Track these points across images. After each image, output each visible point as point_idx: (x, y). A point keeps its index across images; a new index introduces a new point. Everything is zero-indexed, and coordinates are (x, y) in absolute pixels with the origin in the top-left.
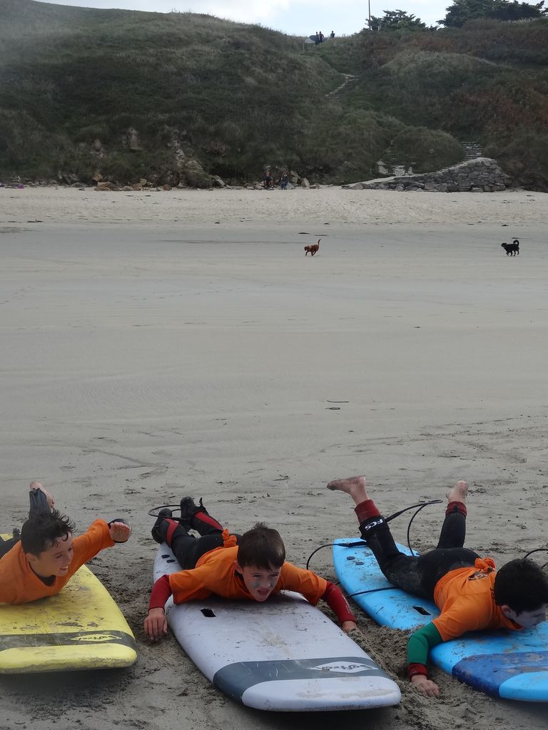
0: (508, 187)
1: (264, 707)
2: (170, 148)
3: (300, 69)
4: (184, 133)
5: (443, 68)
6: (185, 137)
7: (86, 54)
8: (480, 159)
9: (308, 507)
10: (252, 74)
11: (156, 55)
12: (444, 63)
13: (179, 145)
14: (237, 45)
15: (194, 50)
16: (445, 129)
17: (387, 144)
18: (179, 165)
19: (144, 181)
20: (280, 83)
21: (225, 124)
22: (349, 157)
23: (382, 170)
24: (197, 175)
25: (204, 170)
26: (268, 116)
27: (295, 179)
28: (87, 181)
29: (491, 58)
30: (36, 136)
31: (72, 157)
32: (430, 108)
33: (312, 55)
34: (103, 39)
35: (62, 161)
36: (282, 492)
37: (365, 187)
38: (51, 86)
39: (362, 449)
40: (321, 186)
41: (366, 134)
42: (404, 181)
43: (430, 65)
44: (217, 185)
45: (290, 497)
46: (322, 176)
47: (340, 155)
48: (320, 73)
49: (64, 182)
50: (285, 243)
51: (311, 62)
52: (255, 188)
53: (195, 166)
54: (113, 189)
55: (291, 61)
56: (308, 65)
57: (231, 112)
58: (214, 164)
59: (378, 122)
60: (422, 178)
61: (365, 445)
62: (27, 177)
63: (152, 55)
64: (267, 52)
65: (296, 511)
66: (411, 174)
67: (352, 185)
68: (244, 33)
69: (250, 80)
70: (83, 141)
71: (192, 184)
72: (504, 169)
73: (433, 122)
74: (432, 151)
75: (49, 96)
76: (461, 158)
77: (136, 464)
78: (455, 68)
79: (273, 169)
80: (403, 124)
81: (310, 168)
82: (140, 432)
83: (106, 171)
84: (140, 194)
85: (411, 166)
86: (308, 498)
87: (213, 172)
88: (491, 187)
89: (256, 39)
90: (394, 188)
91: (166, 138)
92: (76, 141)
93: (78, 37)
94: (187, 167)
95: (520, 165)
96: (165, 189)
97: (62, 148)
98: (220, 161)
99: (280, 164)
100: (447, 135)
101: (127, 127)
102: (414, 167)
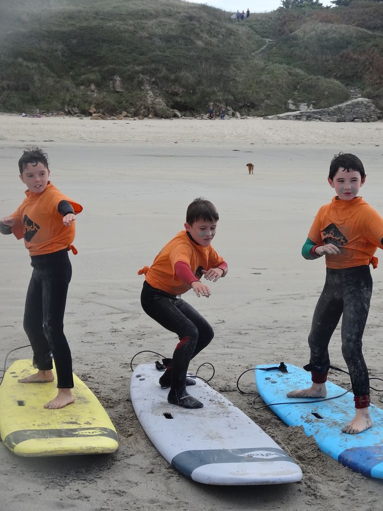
0: (379, 119)
1: (207, 482)
2: (143, 90)
3: (234, 35)
4: (153, 79)
5: (334, 35)
6: (154, 83)
7: (85, 24)
8: (360, 99)
9: (238, 342)
10: (201, 39)
11: (134, 25)
12: (335, 32)
13: (150, 88)
14: (191, 18)
15: (161, 22)
16: (336, 78)
17: (295, 88)
18: (149, 102)
19: (125, 113)
20: (221, 45)
21: (182, 74)
22: (268, 97)
23: (292, 107)
24: (162, 109)
25: (167, 105)
26: (212, 68)
27: (231, 112)
28: (85, 113)
29: (369, 28)
30: (50, 81)
31: (75, 96)
32: (325, 63)
33: (243, 25)
34: (97, 14)
35: (68, 99)
36: (220, 332)
37: (279, 118)
38: (60, 47)
39: (276, 302)
40: (248, 117)
41: (280, 81)
42: (307, 114)
43: (325, 33)
44: (175, 116)
45: (225, 335)
46: (249, 111)
47: (262, 95)
48: (248, 38)
49: (69, 113)
50: (223, 157)
51: (242, 30)
52: (202, 119)
53: (161, 103)
54: (103, 118)
55: (228, 29)
56: (240, 33)
57: (186, 65)
58: (174, 102)
59: (289, 73)
60: (319, 112)
61: (278, 299)
62: (43, 109)
63: (131, 25)
64: (211, 23)
65: (230, 345)
66: (311, 109)
67: (270, 117)
68: (195, 10)
69: (199, 43)
70: (82, 84)
71: (158, 115)
72: (377, 106)
73: (327, 73)
74: (326, 93)
75: (59, 53)
76: (347, 98)
77: (119, 311)
78: (343, 35)
79: (215, 105)
80: (306, 74)
81: (241, 104)
82: (122, 289)
83: (98, 106)
84: (123, 122)
85: (312, 103)
86: (238, 336)
87: (173, 107)
88: (368, 119)
89: (204, 14)
90: (299, 119)
91: (141, 83)
92: (78, 85)
93: (80, 12)
94: (154, 104)
96: (140, 119)
97: (68, 90)
98: (178, 99)
99: (220, 102)
100: (337, 82)
101: (113, 75)
102: (314, 104)
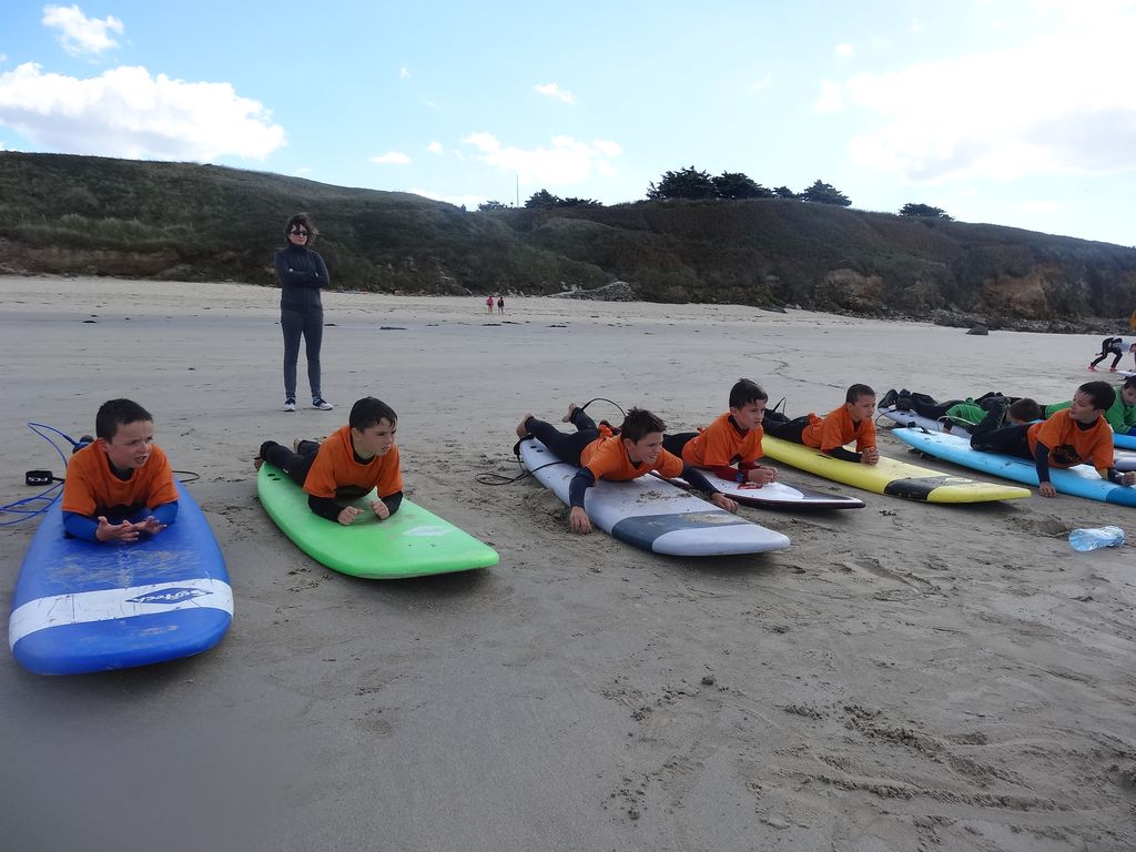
0: (634, 299)
2: (436, 270)
4: (444, 261)
5: (582, 229)
6: (444, 264)
8: (619, 283)
13: (441, 268)
15: (427, 212)
16: (595, 264)
17: (565, 272)
18: (443, 281)
19: (423, 291)
21: (469, 257)
22: (545, 278)
24: (455, 287)
25: (460, 284)
26: (493, 252)
31: (375, 274)
32: (583, 251)
35: (369, 276)
37: (559, 297)
38: (351, 229)
40: (532, 296)
41: (552, 265)
42: (580, 294)
44: (468, 294)
46: (530, 290)
47: (540, 277)
49: (372, 290)
53: (454, 282)
54: (405, 295)
57: (471, 249)
58: (464, 281)
59: (557, 259)
60: (589, 293)
66: (582, 290)
67: (552, 296)
70: (380, 264)
72: (632, 289)
73: (588, 260)
74: (592, 277)
75: (351, 235)
76: (607, 281)
81: (522, 285)
83: (398, 284)
85: (580, 285)
87: (464, 286)
88: (625, 299)
90: (575, 298)
91: (433, 264)
92: (376, 264)
93: (352, 200)
94: (448, 282)
95: (640, 287)
96: (437, 296)
97: (367, 268)
98: (468, 279)
100: (598, 267)
101: (407, 255)
102: (582, 286)
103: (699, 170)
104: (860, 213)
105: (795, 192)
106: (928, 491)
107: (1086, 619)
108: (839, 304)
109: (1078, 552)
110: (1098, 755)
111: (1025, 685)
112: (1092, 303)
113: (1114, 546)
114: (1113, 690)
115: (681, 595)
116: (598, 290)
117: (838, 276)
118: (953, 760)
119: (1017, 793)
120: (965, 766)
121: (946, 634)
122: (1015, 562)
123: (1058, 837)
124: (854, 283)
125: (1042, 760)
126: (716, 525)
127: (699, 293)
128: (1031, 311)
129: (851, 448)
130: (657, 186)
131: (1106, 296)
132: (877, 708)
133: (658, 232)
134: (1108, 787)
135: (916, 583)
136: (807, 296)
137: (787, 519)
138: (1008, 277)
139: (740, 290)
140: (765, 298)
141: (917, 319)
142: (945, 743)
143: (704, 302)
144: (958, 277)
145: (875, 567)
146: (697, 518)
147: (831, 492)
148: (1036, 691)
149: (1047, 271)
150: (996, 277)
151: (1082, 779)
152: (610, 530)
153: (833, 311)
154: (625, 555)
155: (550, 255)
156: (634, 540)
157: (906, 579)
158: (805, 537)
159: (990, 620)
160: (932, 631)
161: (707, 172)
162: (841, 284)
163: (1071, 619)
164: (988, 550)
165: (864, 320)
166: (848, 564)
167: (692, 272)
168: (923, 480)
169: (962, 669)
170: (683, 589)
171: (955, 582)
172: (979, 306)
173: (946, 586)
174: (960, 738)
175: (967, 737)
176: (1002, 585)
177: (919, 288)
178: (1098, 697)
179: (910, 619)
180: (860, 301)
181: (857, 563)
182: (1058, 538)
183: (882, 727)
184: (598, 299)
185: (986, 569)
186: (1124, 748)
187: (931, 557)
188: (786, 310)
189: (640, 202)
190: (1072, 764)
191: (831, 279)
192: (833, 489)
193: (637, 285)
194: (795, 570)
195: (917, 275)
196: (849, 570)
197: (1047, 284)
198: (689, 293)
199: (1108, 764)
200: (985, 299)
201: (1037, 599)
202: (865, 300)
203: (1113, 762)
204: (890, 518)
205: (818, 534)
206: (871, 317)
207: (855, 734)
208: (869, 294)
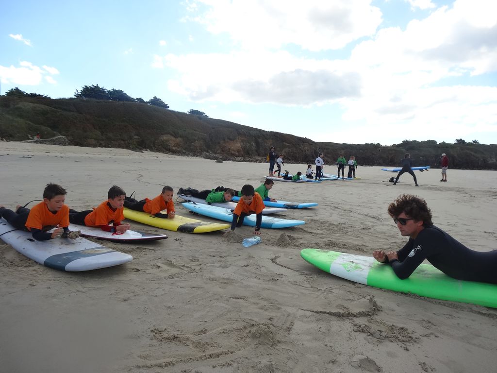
0: (69, 144)
5: (40, 109)
8: (61, 136)
17: (30, 130)
22: (18, 132)
23: (31, 138)
29: (57, 108)
32: (39, 120)
37: (27, 142)
40: (11, 141)
41: (22, 126)
43: (35, 108)
47: (15, 132)
59: (25, 123)
60: (44, 141)
67: (23, 141)
72: (68, 139)
74: (46, 133)
76: (54, 136)
78: (43, 109)
80: (33, 124)
81: (5, 135)
88: (64, 144)
95: (72, 139)
100: (49, 128)
103: (101, 87)
104: (173, 112)
105: (145, 100)
106: (193, 229)
107: (246, 274)
108: (165, 149)
109: (245, 247)
110: (245, 328)
111: (222, 305)
112: (257, 151)
113: (257, 244)
114: (252, 301)
115: (78, 291)
116: (49, 140)
117: (165, 137)
118: (193, 342)
119: (216, 351)
120: (198, 345)
121: (195, 289)
122: (224, 254)
123: (229, 365)
124: (172, 141)
125: (226, 335)
126: (98, 254)
127: (102, 142)
128: (237, 154)
129: (164, 212)
130: (79, 92)
131: (261, 148)
132: (165, 327)
133: (80, 113)
134: (248, 340)
135: (186, 269)
136: (152, 145)
137: (134, 247)
138: (229, 140)
139: (122, 142)
140: (134, 146)
141: (197, 156)
142: (191, 336)
143: (105, 147)
144: (211, 140)
145: (171, 264)
146: (89, 251)
147: (156, 233)
148: (227, 306)
149: (242, 138)
150: (224, 140)
151: (239, 339)
152: (43, 263)
153: (163, 152)
154: (50, 275)
155: (21, 121)
156: (55, 266)
157: (182, 268)
158: (142, 254)
159: (213, 280)
160: (190, 288)
161: (105, 88)
162: (166, 141)
163: (241, 275)
164: (214, 251)
165: (176, 156)
166: (159, 265)
167: (98, 133)
168: (192, 224)
169: (200, 302)
170: (80, 288)
171: (201, 266)
172: (219, 151)
173: (197, 268)
174: (197, 333)
175: (199, 332)
176: (217, 265)
177: (197, 144)
178: (247, 304)
179: (182, 285)
180: (174, 148)
181: (163, 263)
182: (239, 243)
183: (166, 335)
184: (50, 144)
185: (213, 259)
186: (254, 323)
187: (193, 257)
188: (143, 151)
189: (71, 98)
190: (236, 333)
191: (161, 138)
192: (156, 231)
193: (71, 138)
194: (135, 270)
195: (196, 138)
196: (159, 267)
197: (242, 144)
198: (98, 143)
199: (248, 331)
200: (222, 149)
201: (230, 268)
202: (176, 148)
203: (249, 329)
204: (178, 241)
205: (148, 252)
206: (179, 155)
207: (154, 342)
208: (178, 145)
